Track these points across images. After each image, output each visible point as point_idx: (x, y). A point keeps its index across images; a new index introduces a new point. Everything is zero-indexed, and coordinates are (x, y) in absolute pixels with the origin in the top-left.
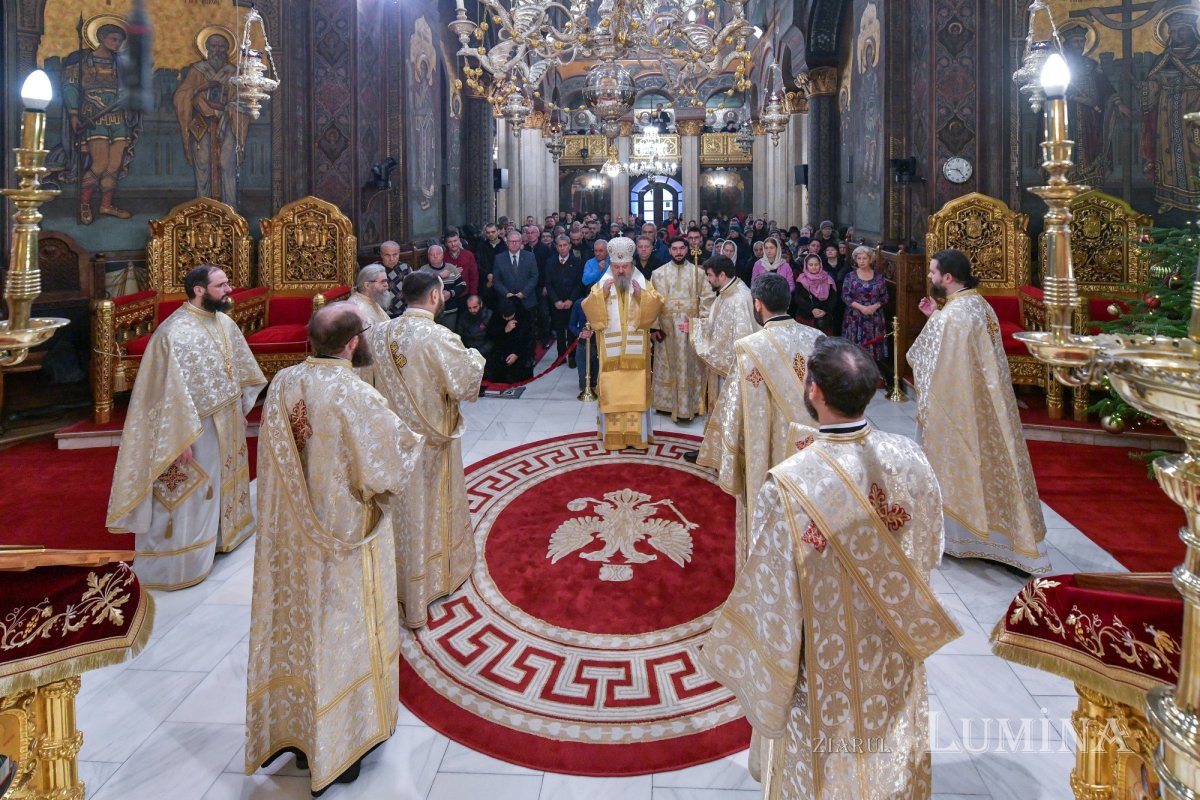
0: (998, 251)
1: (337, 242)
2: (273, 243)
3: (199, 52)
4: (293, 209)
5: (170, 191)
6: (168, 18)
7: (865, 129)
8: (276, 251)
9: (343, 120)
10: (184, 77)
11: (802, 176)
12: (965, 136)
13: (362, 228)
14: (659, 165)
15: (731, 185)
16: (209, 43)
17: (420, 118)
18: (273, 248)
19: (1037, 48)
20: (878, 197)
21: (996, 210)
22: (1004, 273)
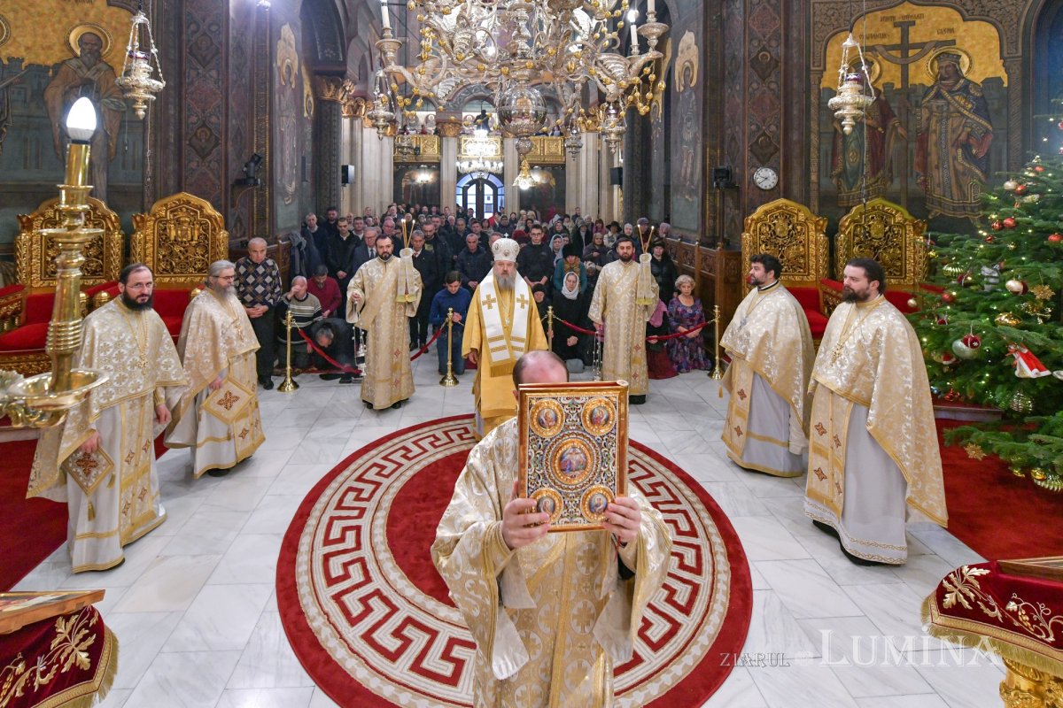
0: (801, 249)
1: (209, 236)
2: (145, 237)
3: (71, 50)
4: (166, 205)
5: (39, 185)
6: (40, 15)
7: (682, 140)
8: (149, 245)
9: (214, 119)
10: (56, 73)
11: (616, 176)
12: (772, 149)
13: (232, 222)
14: (488, 164)
15: (544, 182)
16: (81, 41)
17: (284, 119)
18: (146, 242)
19: (849, 80)
20: (696, 200)
21: (800, 214)
22: (806, 268)
